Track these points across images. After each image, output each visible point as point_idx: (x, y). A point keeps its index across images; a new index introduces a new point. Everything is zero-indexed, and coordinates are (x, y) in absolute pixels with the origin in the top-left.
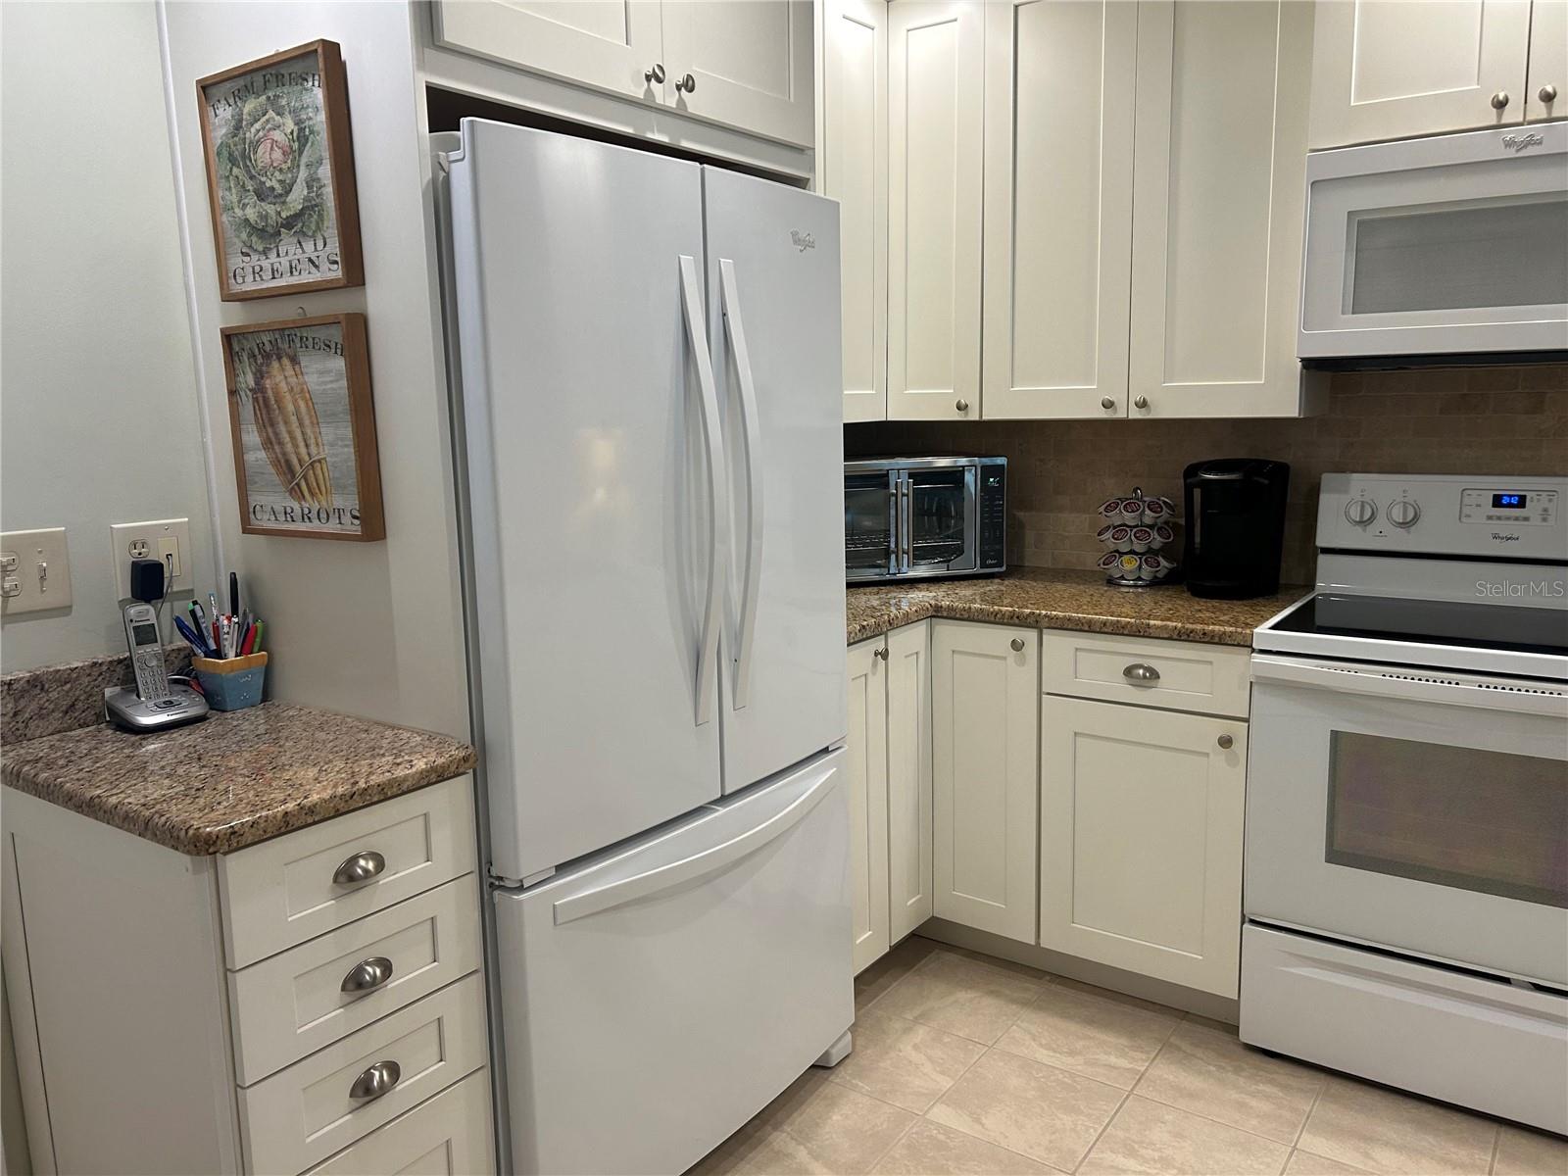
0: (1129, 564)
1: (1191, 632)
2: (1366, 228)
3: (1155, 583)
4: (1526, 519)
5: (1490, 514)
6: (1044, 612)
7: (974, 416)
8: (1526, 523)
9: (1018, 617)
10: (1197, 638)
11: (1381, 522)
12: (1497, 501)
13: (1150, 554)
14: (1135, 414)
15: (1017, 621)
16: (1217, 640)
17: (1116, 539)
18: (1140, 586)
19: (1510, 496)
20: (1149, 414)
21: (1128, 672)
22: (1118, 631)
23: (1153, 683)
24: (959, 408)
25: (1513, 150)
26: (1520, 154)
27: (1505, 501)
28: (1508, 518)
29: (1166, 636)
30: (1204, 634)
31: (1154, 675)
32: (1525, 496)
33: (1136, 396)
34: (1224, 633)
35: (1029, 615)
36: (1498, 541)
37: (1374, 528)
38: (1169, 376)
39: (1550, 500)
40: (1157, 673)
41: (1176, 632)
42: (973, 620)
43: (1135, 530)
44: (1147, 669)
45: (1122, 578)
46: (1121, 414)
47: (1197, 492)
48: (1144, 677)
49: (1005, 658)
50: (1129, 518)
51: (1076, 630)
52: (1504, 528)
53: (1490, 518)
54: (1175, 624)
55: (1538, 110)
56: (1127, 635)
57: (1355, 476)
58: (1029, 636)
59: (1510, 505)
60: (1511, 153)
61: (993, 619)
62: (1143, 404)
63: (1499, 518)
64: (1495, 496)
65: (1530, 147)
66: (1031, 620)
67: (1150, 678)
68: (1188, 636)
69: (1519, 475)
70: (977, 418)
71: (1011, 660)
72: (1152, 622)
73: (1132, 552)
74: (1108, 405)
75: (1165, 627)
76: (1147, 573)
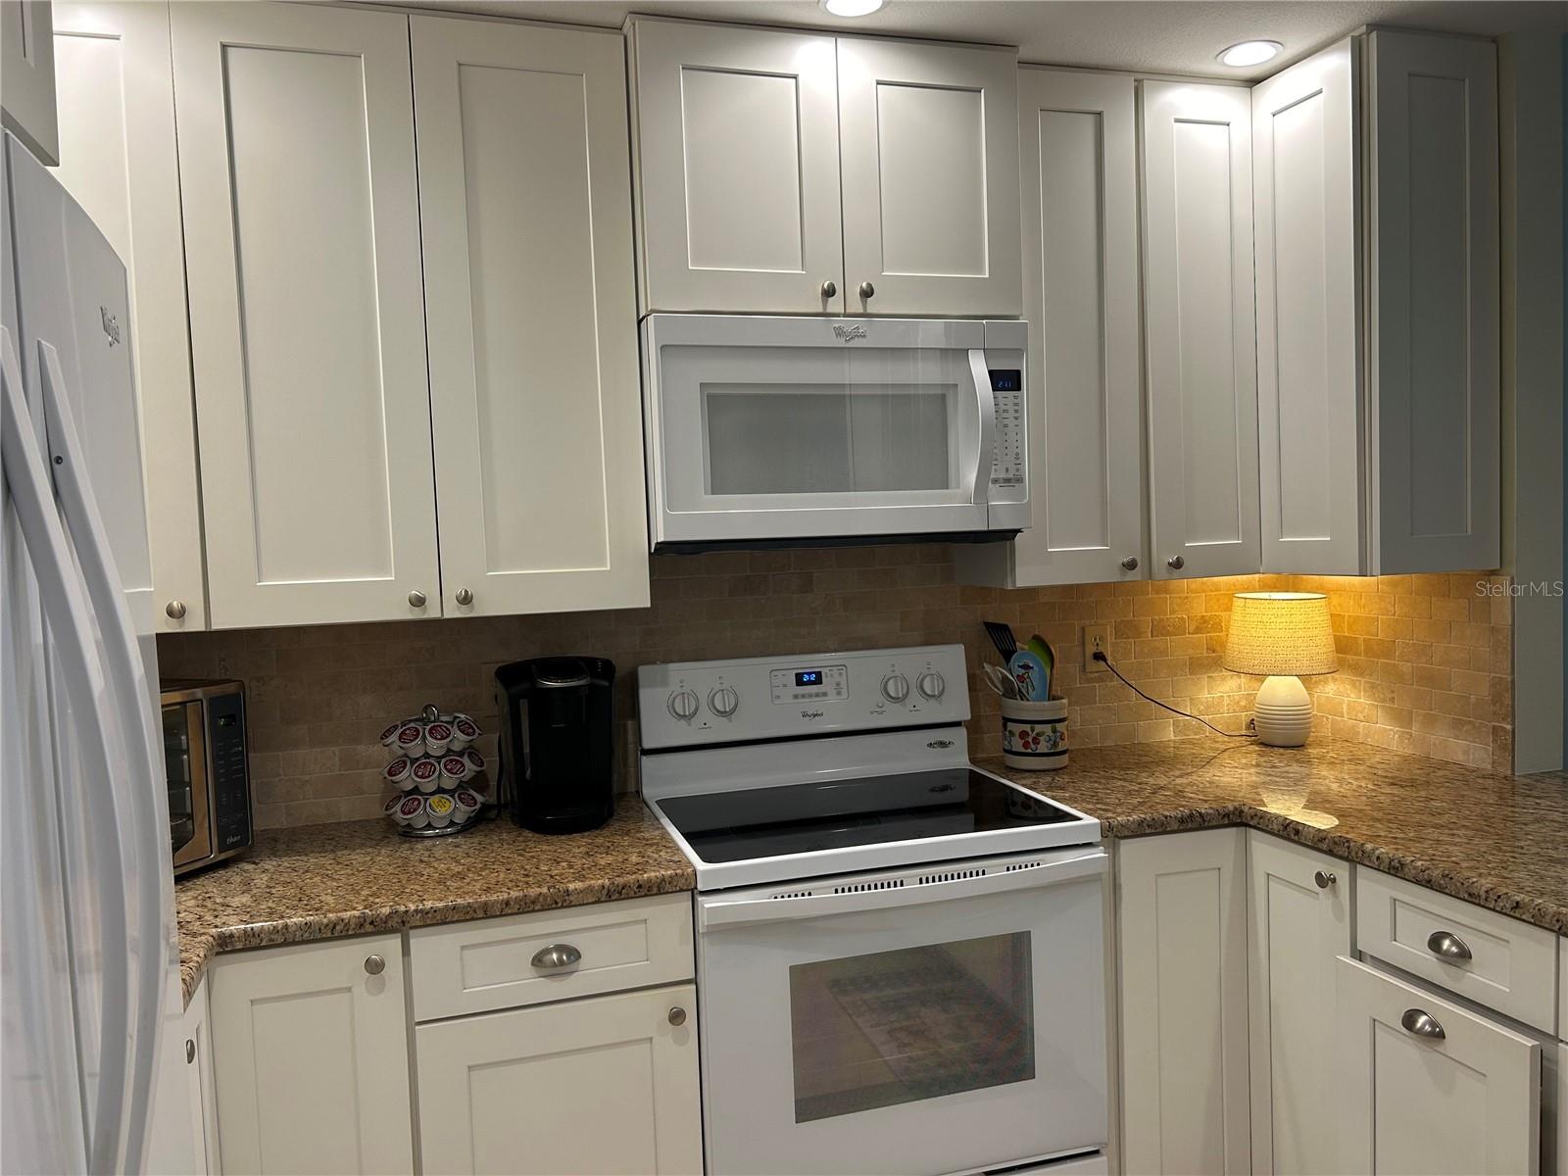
0: (444, 808)
1: (623, 888)
2: (718, 402)
3: (469, 827)
4: (825, 694)
5: (796, 693)
6: (412, 907)
7: (195, 624)
8: (824, 698)
9: (372, 923)
10: (632, 894)
11: (705, 714)
12: (799, 681)
13: (460, 791)
14: (453, 611)
15: (369, 928)
16: (655, 890)
17: (421, 777)
18: (450, 835)
19: (809, 674)
20: (471, 611)
21: (538, 961)
22: (527, 907)
23: (572, 967)
24: (171, 613)
25: (843, 340)
26: (851, 344)
27: (806, 678)
28: (810, 696)
29: (591, 900)
30: (640, 886)
31: (574, 954)
32: (820, 672)
33: (453, 590)
34: (663, 880)
35: (390, 916)
36: (808, 718)
37: (697, 721)
38: (493, 564)
39: (840, 674)
40: (578, 952)
41: (605, 892)
42: (294, 943)
43: (443, 761)
44: (560, 949)
45: (429, 826)
46: (432, 612)
47: (524, 705)
48: (560, 960)
49: (349, 989)
50: (435, 746)
51: (468, 920)
52: (812, 705)
53: (796, 697)
54: (600, 882)
55: (856, 306)
56: (539, 911)
57: (672, 666)
58: (388, 947)
59: (810, 683)
60: (841, 343)
61: (329, 935)
62: (466, 600)
63: (803, 696)
64: (796, 674)
65: (856, 339)
66: (394, 922)
67: (570, 962)
68: (620, 893)
69: (800, 653)
70: (202, 628)
71: (360, 990)
72: (571, 887)
73: (440, 790)
74: (418, 602)
75: (590, 889)
76: (462, 812)
